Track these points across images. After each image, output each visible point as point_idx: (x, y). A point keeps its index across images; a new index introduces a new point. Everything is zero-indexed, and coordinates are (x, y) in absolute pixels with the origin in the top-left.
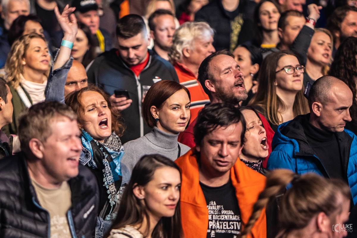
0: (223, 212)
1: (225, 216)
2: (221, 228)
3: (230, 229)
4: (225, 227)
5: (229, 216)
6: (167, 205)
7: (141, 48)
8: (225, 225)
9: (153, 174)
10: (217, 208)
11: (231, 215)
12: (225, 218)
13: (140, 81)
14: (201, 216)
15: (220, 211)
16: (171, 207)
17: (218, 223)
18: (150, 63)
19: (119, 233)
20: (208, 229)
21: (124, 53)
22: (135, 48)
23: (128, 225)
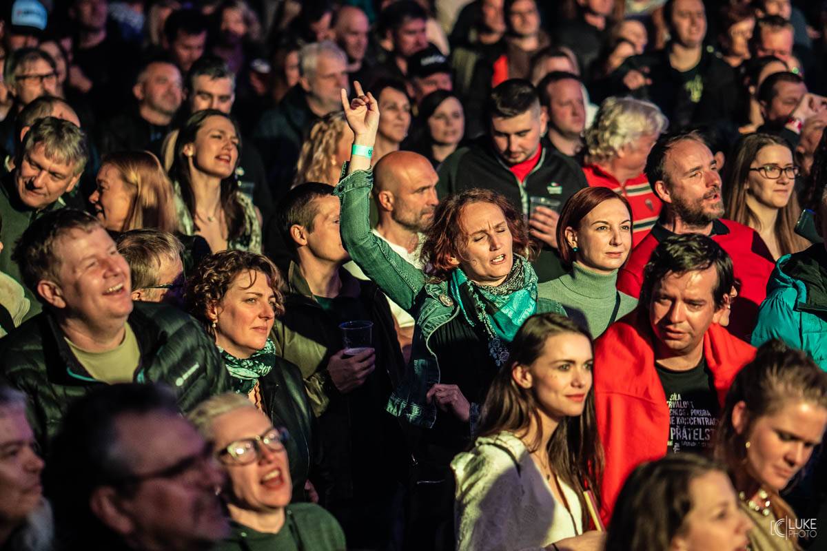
0: (693, 412)
1: (698, 419)
2: (690, 438)
3: (705, 441)
4: (697, 437)
5: (703, 418)
6: (569, 396)
7: (530, 135)
8: (697, 434)
9: (544, 345)
10: (682, 405)
11: (707, 416)
12: (696, 422)
13: (526, 189)
14: (656, 418)
15: (688, 410)
16: (576, 399)
17: (684, 431)
18: (542, 160)
19: (489, 444)
20: (670, 439)
21: (502, 143)
22: (520, 134)
23: (505, 430)
